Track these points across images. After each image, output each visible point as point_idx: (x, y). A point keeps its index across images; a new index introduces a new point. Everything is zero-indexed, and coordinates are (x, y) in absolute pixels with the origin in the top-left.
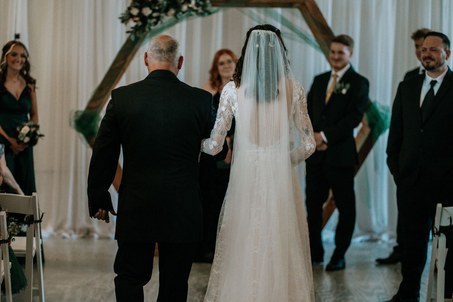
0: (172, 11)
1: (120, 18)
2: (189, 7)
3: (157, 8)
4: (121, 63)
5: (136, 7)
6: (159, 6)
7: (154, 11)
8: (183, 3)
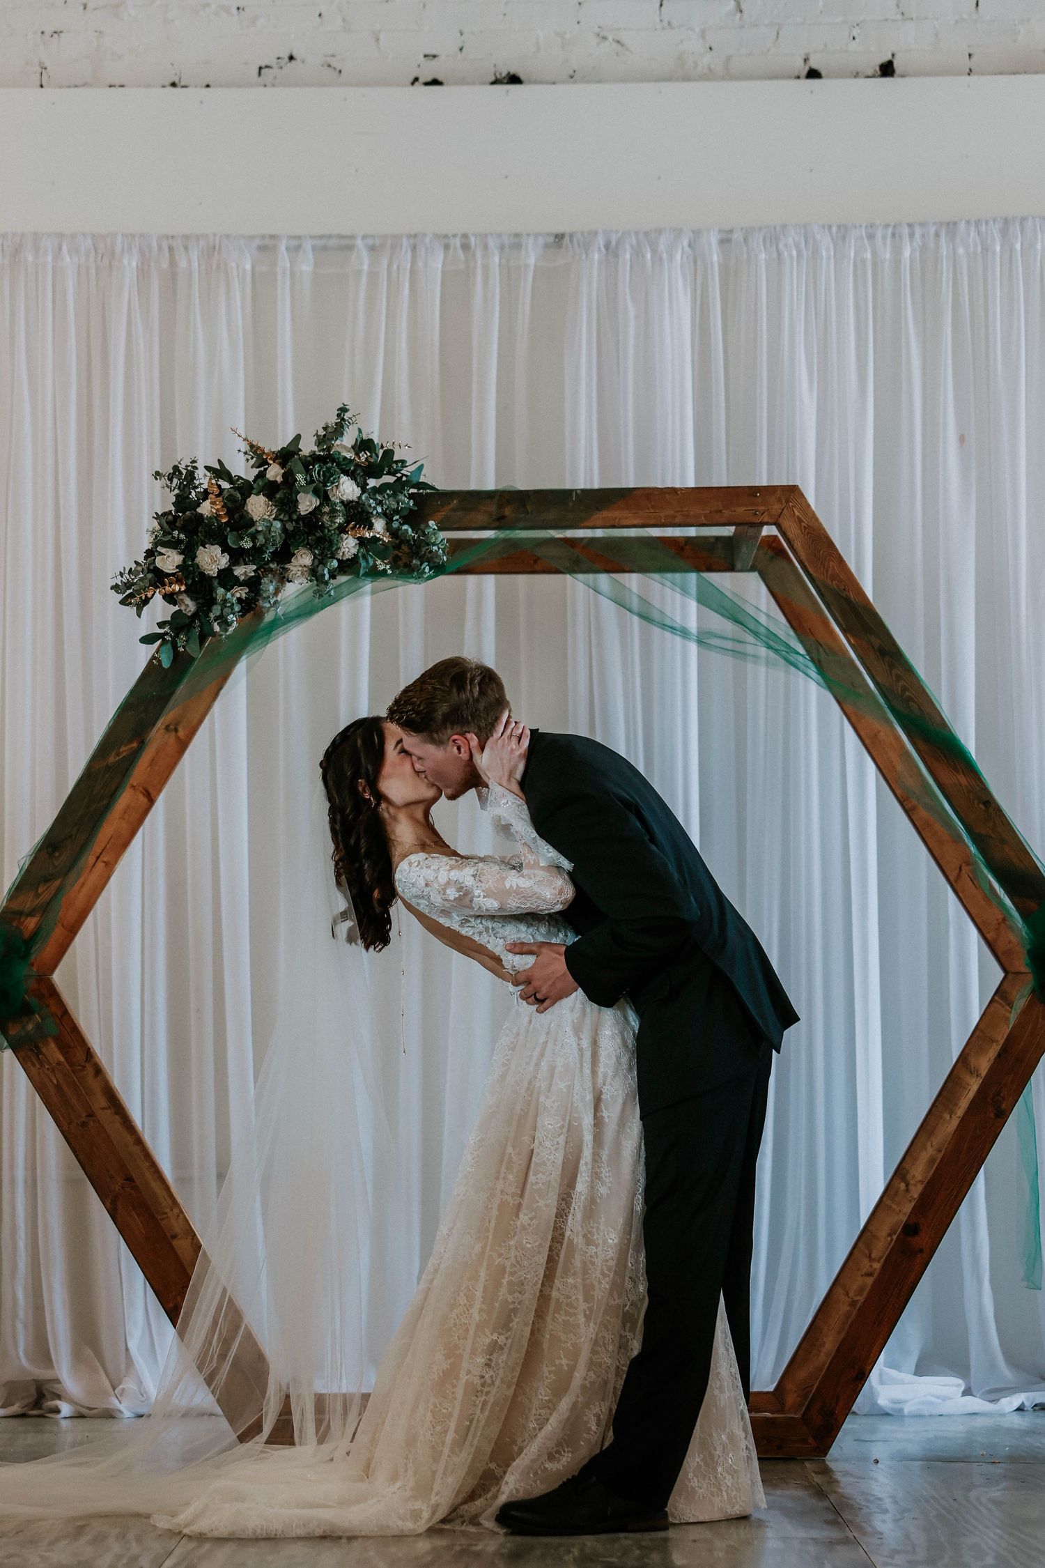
0: (304, 558)
1: (115, 588)
2: (362, 542)
3: (247, 544)
4: (125, 750)
5: (173, 544)
6: (254, 538)
7: (237, 556)
8: (342, 529)
